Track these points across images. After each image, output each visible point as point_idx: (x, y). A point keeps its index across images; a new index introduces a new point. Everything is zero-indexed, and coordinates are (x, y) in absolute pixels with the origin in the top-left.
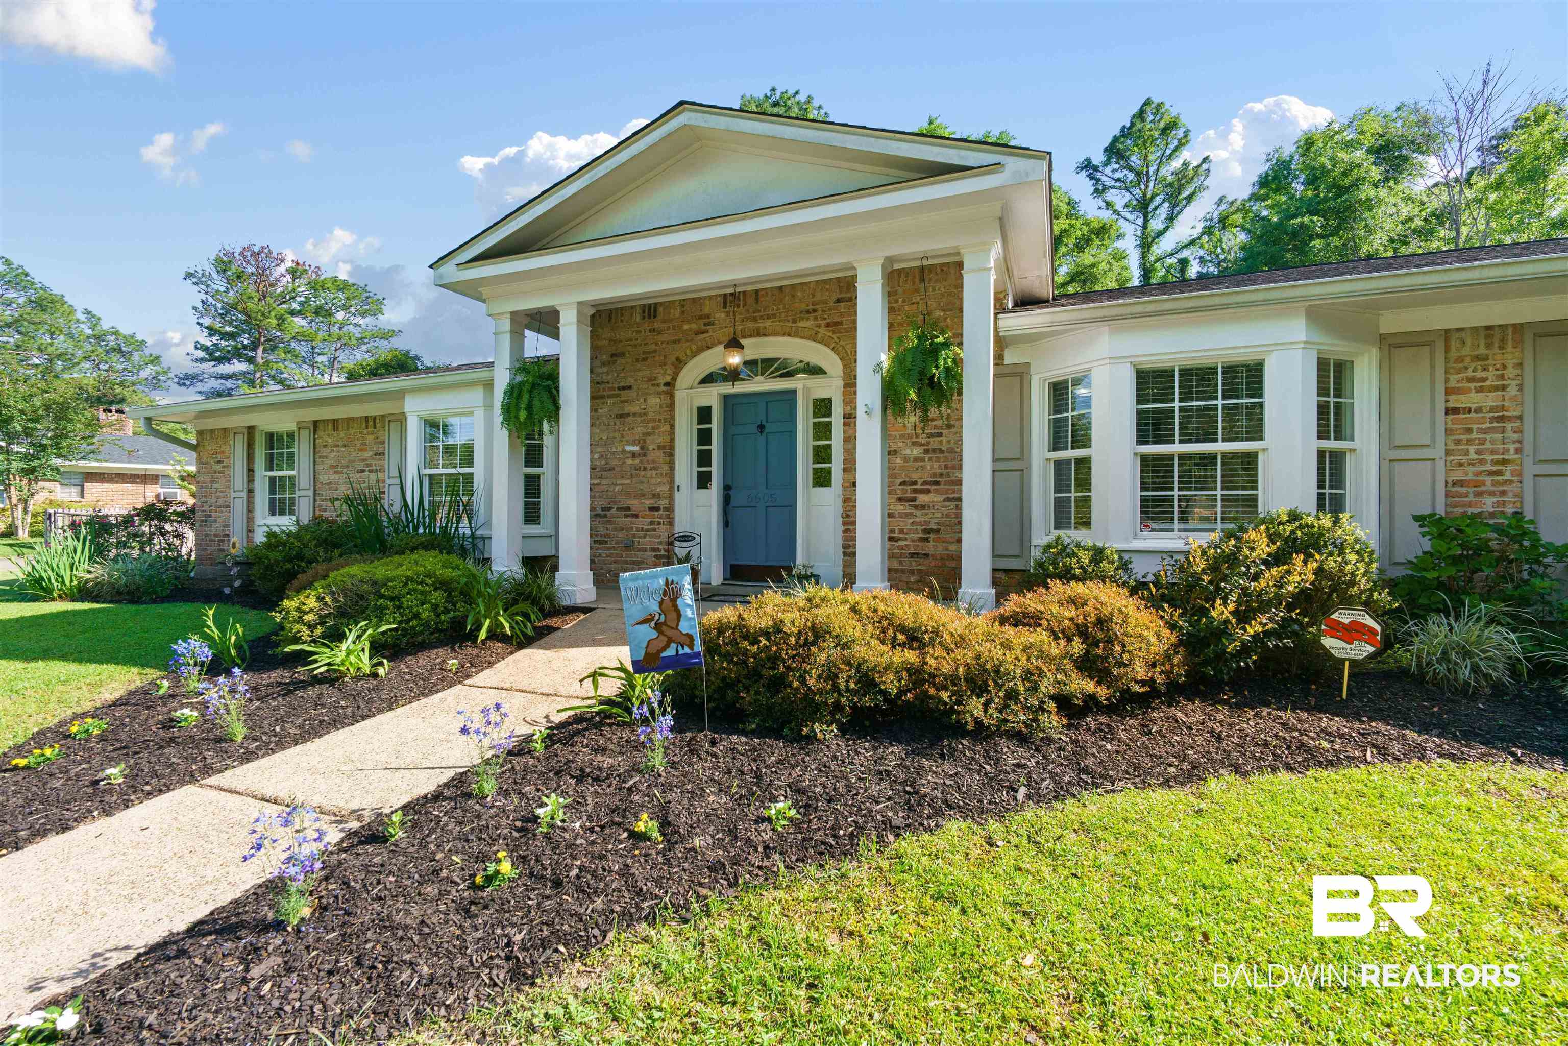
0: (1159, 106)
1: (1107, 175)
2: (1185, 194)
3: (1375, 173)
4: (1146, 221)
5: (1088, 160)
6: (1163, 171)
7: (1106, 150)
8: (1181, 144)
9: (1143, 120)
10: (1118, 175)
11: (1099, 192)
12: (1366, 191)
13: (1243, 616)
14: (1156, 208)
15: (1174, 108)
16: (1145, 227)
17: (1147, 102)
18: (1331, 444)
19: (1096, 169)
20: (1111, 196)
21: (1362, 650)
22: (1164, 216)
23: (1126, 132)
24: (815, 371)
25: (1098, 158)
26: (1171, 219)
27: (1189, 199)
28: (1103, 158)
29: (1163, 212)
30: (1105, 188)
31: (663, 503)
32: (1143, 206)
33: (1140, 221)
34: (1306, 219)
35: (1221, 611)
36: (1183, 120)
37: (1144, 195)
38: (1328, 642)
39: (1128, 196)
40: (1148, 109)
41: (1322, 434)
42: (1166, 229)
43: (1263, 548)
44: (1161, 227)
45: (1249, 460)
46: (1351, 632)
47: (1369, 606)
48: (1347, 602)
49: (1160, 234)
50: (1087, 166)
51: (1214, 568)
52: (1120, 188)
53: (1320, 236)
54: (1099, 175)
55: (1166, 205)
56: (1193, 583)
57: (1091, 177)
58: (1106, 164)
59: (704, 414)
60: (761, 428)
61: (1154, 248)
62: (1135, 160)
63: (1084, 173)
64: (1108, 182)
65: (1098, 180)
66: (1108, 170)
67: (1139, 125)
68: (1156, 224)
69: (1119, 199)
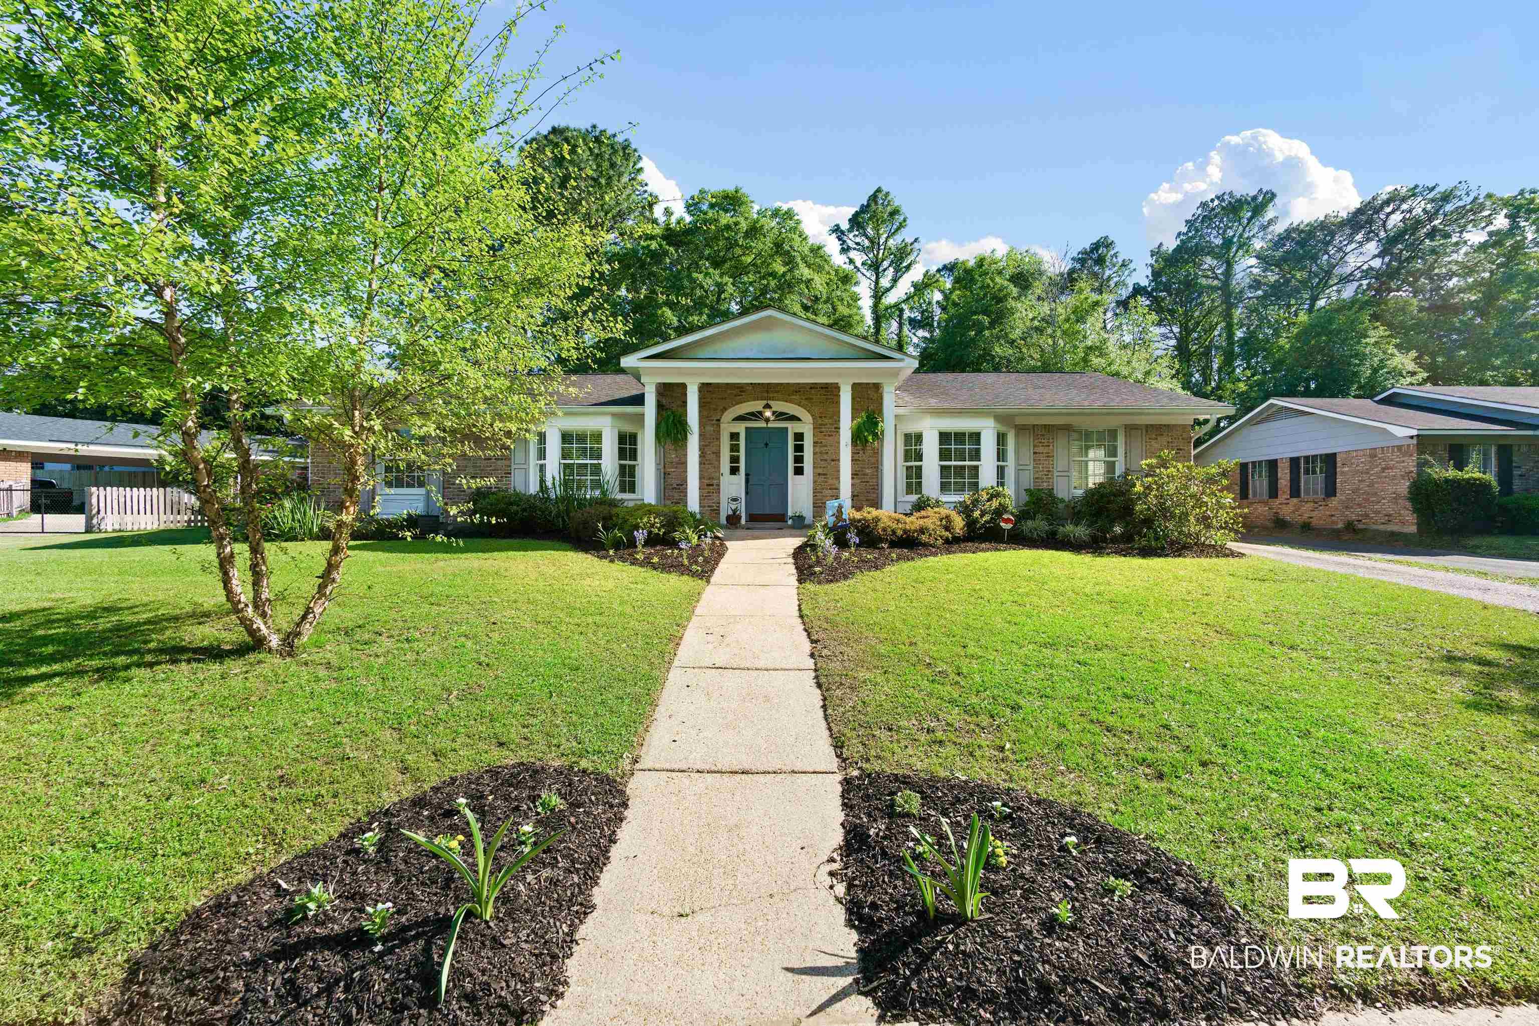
0: (887, 194)
1: (852, 239)
2: (905, 264)
3: (1014, 291)
4: (878, 278)
5: (837, 225)
6: (891, 242)
7: (850, 220)
8: (901, 226)
9: (876, 203)
10: (858, 240)
11: (845, 250)
12: (1011, 303)
13: (982, 516)
14: (885, 270)
15: (898, 200)
16: (877, 282)
17: (879, 190)
18: (1001, 463)
19: (843, 233)
20: (853, 254)
21: (1009, 526)
22: (890, 277)
23: (864, 209)
24: (794, 418)
25: (845, 226)
26: (895, 281)
27: (908, 268)
28: (848, 226)
29: (890, 272)
30: (849, 249)
31: (715, 482)
32: (875, 267)
33: (874, 278)
34: (980, 317)
35: (977, 514)
36: (903, 209)
37: (876, 257)
38: (1002, 524)
39: (865, 258)
40: (880, 196)
41: (998, 460)
42: (892, 287)
43: (985, 497)
44: (888, 285)
45: (976, 468)
46: (1007, 521)
47: (1012, 514)
48: (1006, 512)
49: (888, 290)
50: (837, 230)
51: (972, 503)
52: (858, 250)
53: (988, 329)
54: (845, 238)
55: (891, 269)
56: (967, 507)
57: (839, 239)
58: (850, 230)
59: (734, 436)
60: (767, 445)
61: (883, 301)
62: (870, 231)
63: (834, 235)
64: (851, 244)
65: (844, 242)
66: (851, 236)
67: (873, 207)
68: (885, 282)
69: (859, 258)
